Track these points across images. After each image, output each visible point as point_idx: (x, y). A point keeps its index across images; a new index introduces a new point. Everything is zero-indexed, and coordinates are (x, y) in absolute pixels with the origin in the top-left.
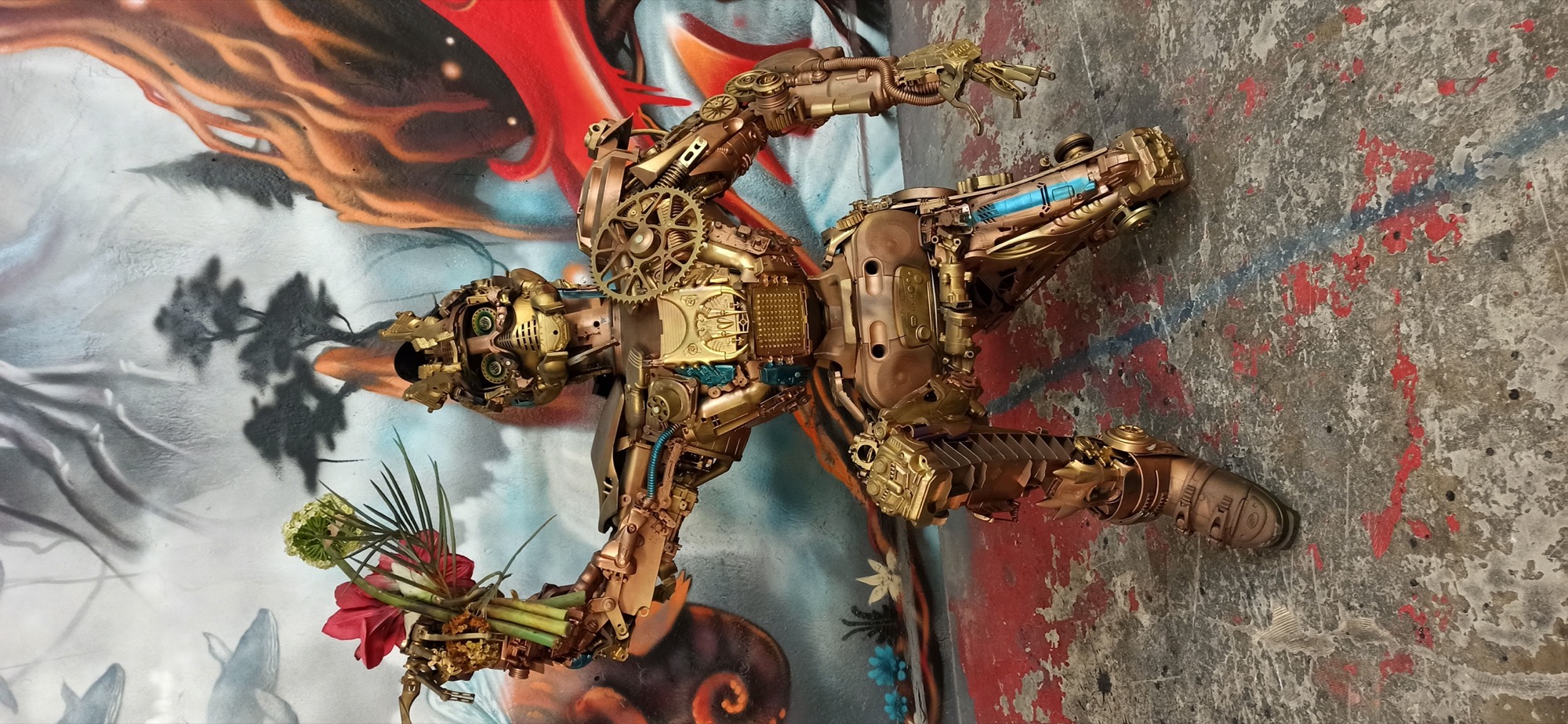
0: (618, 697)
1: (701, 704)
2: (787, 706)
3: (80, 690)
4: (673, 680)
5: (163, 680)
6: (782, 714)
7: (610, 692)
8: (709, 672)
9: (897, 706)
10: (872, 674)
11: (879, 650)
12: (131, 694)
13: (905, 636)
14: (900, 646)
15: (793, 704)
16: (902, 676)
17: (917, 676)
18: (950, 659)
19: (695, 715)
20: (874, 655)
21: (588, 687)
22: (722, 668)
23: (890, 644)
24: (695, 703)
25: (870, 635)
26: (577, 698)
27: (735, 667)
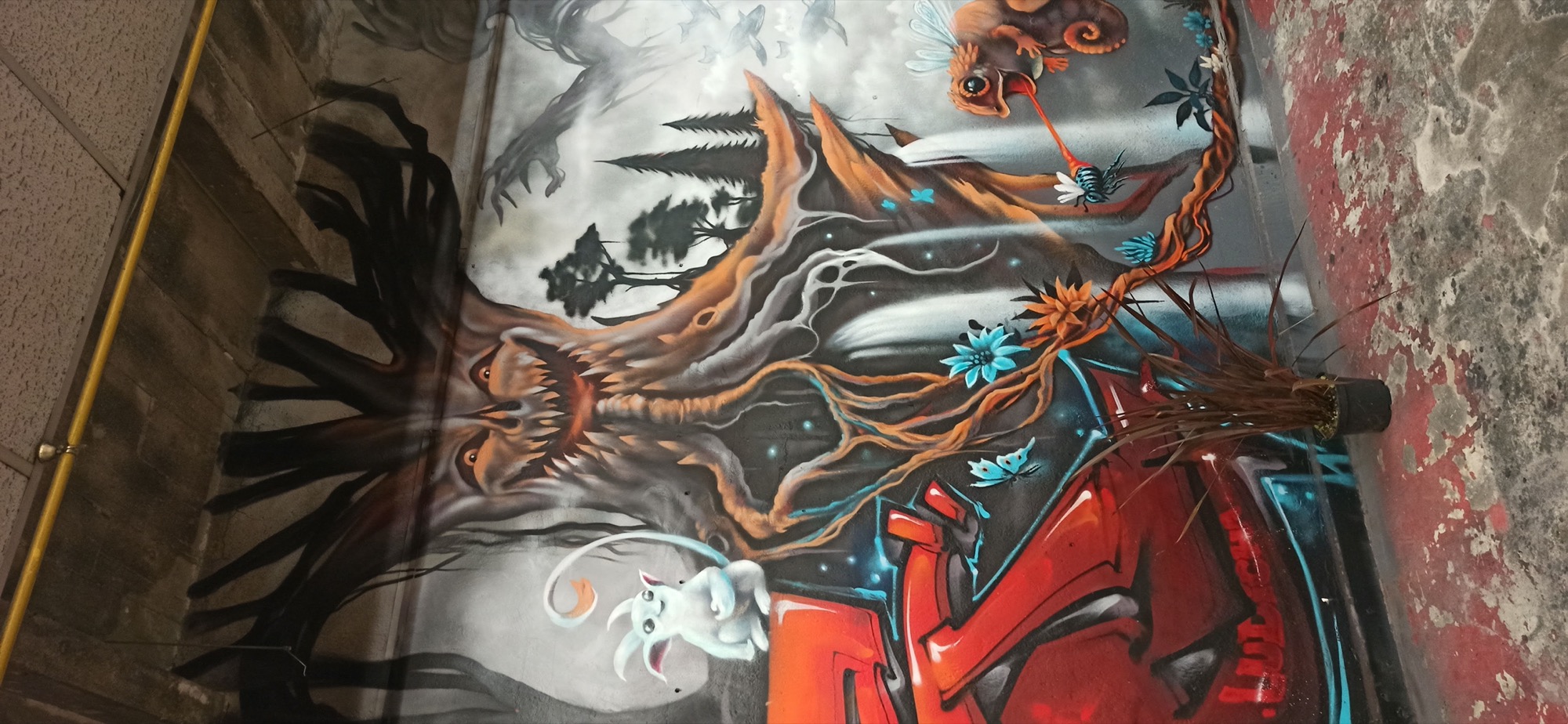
0: (1017, 29)
1: (1069, 34)
2: (1126, 38)
3: (746, 13)
4: (1051, 24)
5: (782, 12)
6: (1124, 41)
7: (1013, 27)
8: (1074, 21)
9: (1205, 40)
10: (1185, 25)
11: (1190, 14)
12: (768, 16)
13: (1209, 7)
14: (1206, 12)
15: (1130, 37)
16: (1208, 26)
17: (1218, 25)
18: (1243, 16)
19: (1065, 39)
20: (1187, 16)
21: (1000, 24)
22: (1082, 19)
23: (1199, 11)
24: (1065, 34)
25: (1184, 7)
26: (993, 29)
27: (1091, 19)
